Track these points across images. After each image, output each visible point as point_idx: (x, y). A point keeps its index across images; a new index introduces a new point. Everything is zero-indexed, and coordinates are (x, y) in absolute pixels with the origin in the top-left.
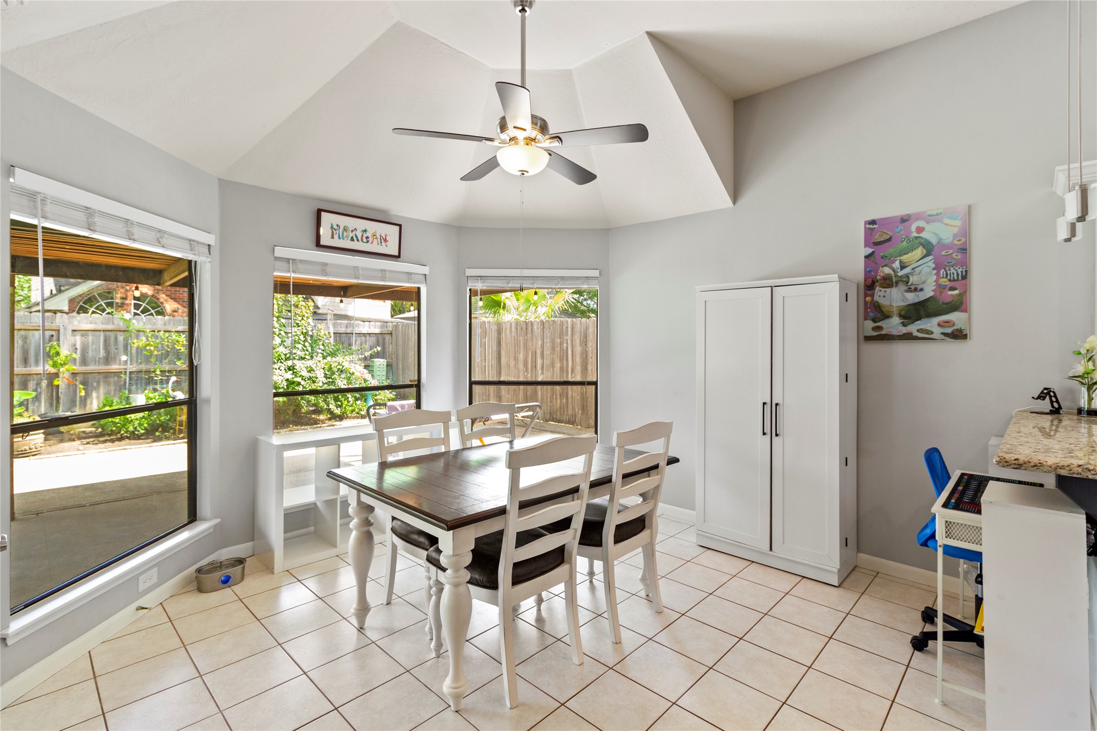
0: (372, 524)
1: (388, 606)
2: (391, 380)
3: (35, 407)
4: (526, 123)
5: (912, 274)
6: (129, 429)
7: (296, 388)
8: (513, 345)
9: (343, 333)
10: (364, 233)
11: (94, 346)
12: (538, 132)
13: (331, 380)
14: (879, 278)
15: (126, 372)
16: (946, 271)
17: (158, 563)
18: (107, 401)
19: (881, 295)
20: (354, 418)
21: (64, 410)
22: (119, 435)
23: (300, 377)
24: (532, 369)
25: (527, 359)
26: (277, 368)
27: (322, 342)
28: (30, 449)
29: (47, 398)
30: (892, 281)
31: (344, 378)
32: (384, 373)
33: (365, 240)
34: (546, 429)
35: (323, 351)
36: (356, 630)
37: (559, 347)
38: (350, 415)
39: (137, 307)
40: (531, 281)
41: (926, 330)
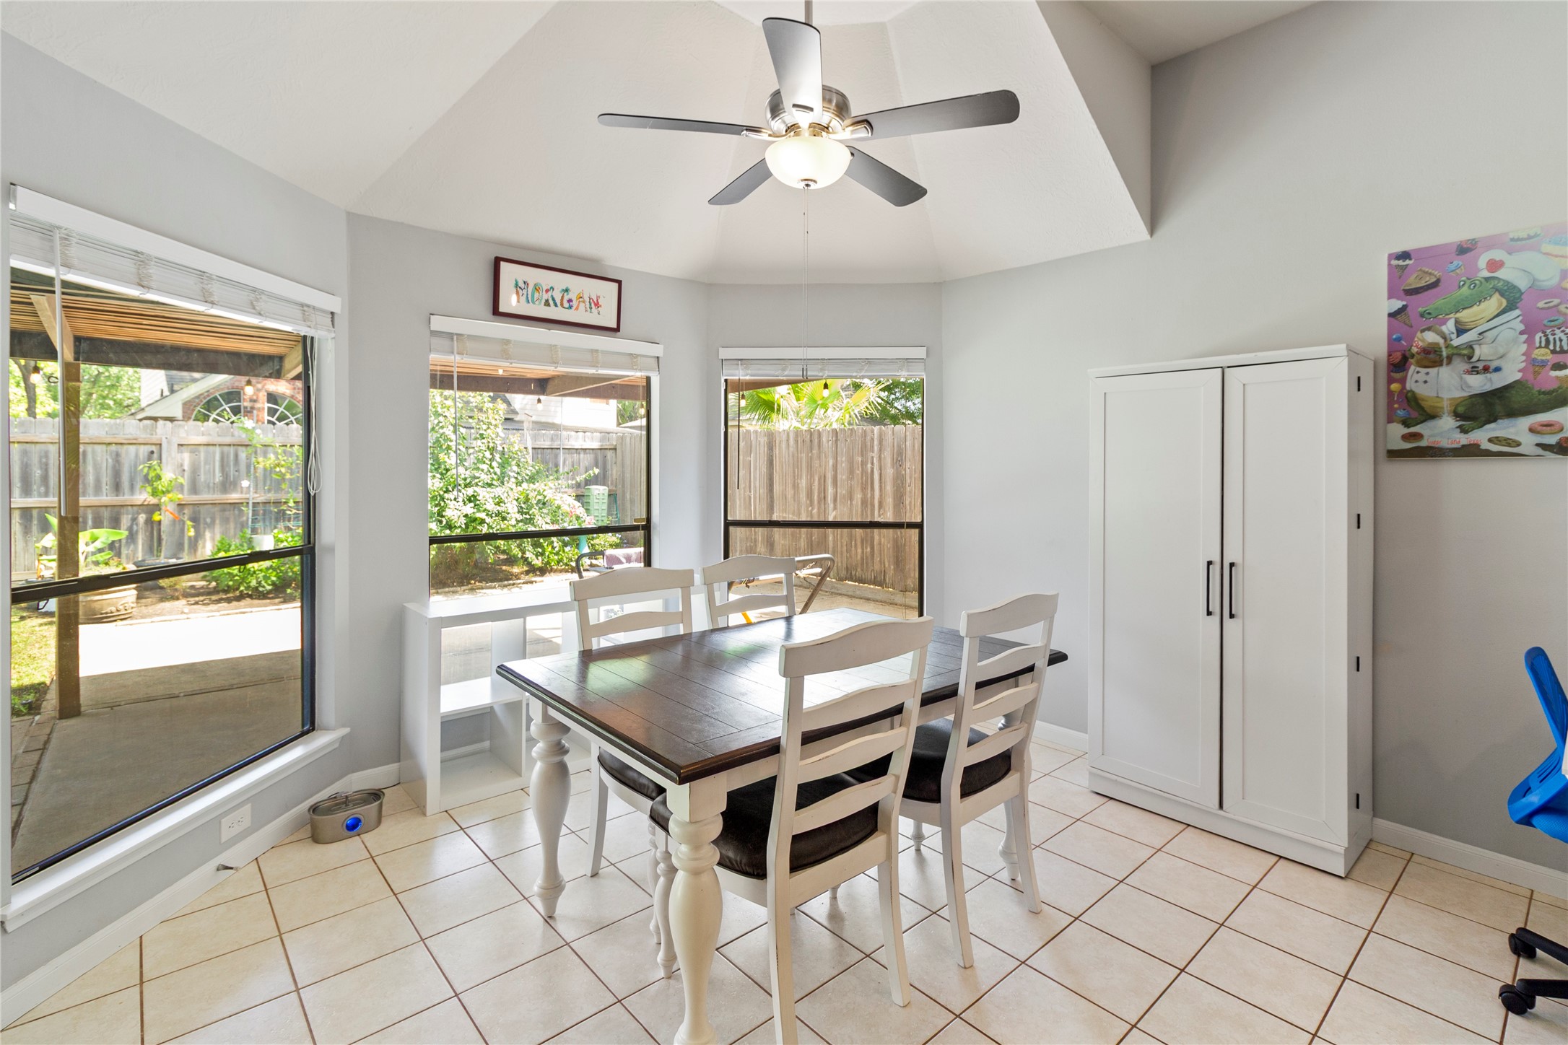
0: (566, 752)
1: (594, 879)
2: (614, 516)
3: (130, 552)
4: (814, 99)
5: (1478, 342)
6: (251, 584)
7: (478, 527)
8: (791, 466)
9: (547, 449)
10: (565, 294)
11: (207, 467)
12: (833, 116)
13: (528, 517)
14: (1415, 350)
15: (248, 503)
16: (1546, 335)
17: (253, 796)
18: (222, 544)
19: (1416, 379)
20: (561, 571)
21: (169, 556)
22: (238, 592)
23: (484, 511)
24: (819, 502)
25: (811, 486)
26: (453, 499)
27: (515, 462)
28: (118, 611)
29: (145, 539)
30: (1441, 356)
31: (548, 514)
32: (605, 507)
33: (566, 305)
34: (840, 592)
35: (518, 473)
36: (543, 920)
37: (860, 469)
38: (555, 567)
39: (272, 412)
40: (820, 367)
41: (1506, 439)
